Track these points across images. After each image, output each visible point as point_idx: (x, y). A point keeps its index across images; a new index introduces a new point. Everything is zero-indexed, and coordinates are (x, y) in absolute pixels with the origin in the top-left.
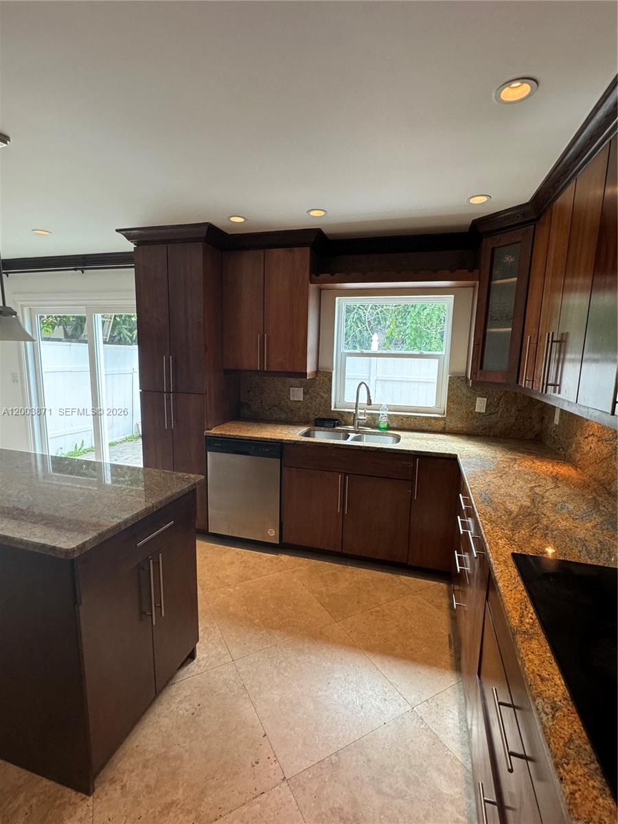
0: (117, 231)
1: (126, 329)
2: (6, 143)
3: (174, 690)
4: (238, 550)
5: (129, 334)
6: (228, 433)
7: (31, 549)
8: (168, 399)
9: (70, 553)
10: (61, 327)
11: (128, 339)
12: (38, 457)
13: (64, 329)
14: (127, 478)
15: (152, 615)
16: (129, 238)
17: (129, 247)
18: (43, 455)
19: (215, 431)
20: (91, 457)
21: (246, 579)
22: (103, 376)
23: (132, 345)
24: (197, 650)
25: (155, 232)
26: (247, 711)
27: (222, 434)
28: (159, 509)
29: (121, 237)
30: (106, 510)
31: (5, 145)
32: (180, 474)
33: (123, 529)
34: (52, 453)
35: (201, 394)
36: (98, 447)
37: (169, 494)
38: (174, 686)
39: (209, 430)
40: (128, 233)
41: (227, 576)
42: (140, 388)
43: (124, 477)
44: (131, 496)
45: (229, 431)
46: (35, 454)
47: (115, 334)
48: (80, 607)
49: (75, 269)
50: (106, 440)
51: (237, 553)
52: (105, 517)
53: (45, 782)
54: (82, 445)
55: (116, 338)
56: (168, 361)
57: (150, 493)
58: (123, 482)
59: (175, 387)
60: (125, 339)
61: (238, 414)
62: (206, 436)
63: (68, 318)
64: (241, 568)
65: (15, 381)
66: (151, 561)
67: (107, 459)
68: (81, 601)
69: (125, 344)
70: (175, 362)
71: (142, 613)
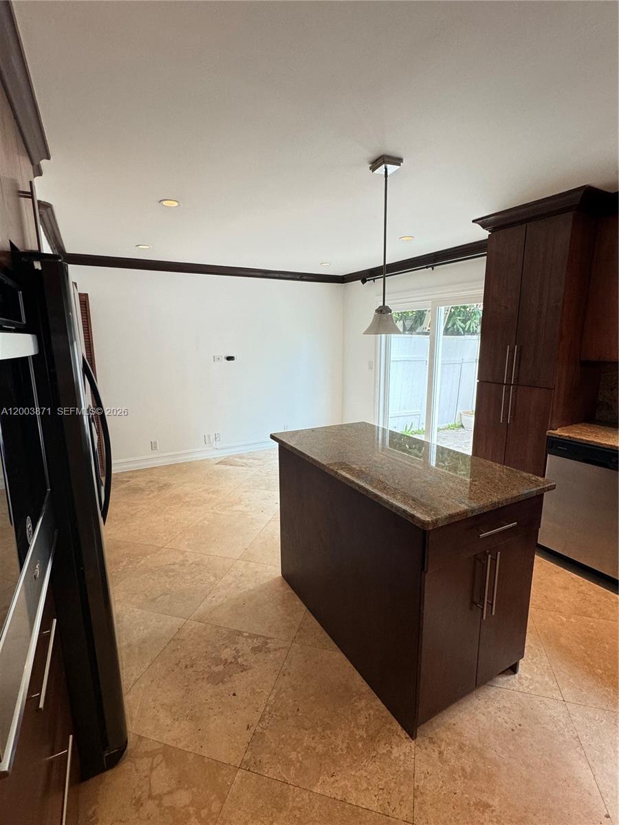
0: (474, 221)
1: (460, 320)
2: (400, 165)
3: (493, 693)
4: (574, 576)
5: (462, 325)
6: (578, 437)
7: (394, 511)
8: (508, 391)
9: (426, 524)
10: (402, 321)
11: (461, 330)
12: (380, 429)
13: (404, 323)
14: (446, 464)
15: (483, 609)
16: (484, 226)
17: (484, 234)
18: (383, 429)
19: (559, 432)
20: (422, 438)
21: (585, 614)
22: (440, 366)
23: (464, 335)
24: (520, 666)
25: (514, 213)
26: (583, 772)
27: (570, 437)
28: (504, 506)
29: (477, 226)
30: (452, 493)
31: (398, 167)
32: (525, 474)
33: (469, 516)
34: (391, 428)
35: (549, 389)
36: (428, 430)
37: (515, 493)
38: (491, 688)
39: (553, 430)
40: (483, 222)
41: (559, 601)
42: (478, 379)
43: (444, 463)
44: (475, 485)
45: (581, 434)
46: (378, 427)
47: (450, 326)
48: (426, 574)
49: (427, 267)
50: (436, 426)
51: (572, 579)
52: (454, 501)
53: (379, 702)
54: (411, 427)
55: (450, 330)
56: (512, 351)
57: (494, 487)
58: (443, 467)
59: (517, 379)
60: (458, 330)
61: (592, 415)
62: (548, 437)
63: (408, 313)
64: (578, 599)
65: (370, 368)
66: (490, 556)
67: (435, 441)
68: (427, 570)
69: (458, 335)
70: (520, 352)
71: (473, 603)
